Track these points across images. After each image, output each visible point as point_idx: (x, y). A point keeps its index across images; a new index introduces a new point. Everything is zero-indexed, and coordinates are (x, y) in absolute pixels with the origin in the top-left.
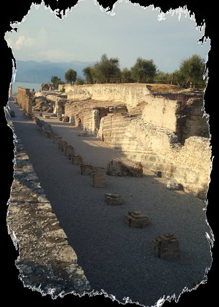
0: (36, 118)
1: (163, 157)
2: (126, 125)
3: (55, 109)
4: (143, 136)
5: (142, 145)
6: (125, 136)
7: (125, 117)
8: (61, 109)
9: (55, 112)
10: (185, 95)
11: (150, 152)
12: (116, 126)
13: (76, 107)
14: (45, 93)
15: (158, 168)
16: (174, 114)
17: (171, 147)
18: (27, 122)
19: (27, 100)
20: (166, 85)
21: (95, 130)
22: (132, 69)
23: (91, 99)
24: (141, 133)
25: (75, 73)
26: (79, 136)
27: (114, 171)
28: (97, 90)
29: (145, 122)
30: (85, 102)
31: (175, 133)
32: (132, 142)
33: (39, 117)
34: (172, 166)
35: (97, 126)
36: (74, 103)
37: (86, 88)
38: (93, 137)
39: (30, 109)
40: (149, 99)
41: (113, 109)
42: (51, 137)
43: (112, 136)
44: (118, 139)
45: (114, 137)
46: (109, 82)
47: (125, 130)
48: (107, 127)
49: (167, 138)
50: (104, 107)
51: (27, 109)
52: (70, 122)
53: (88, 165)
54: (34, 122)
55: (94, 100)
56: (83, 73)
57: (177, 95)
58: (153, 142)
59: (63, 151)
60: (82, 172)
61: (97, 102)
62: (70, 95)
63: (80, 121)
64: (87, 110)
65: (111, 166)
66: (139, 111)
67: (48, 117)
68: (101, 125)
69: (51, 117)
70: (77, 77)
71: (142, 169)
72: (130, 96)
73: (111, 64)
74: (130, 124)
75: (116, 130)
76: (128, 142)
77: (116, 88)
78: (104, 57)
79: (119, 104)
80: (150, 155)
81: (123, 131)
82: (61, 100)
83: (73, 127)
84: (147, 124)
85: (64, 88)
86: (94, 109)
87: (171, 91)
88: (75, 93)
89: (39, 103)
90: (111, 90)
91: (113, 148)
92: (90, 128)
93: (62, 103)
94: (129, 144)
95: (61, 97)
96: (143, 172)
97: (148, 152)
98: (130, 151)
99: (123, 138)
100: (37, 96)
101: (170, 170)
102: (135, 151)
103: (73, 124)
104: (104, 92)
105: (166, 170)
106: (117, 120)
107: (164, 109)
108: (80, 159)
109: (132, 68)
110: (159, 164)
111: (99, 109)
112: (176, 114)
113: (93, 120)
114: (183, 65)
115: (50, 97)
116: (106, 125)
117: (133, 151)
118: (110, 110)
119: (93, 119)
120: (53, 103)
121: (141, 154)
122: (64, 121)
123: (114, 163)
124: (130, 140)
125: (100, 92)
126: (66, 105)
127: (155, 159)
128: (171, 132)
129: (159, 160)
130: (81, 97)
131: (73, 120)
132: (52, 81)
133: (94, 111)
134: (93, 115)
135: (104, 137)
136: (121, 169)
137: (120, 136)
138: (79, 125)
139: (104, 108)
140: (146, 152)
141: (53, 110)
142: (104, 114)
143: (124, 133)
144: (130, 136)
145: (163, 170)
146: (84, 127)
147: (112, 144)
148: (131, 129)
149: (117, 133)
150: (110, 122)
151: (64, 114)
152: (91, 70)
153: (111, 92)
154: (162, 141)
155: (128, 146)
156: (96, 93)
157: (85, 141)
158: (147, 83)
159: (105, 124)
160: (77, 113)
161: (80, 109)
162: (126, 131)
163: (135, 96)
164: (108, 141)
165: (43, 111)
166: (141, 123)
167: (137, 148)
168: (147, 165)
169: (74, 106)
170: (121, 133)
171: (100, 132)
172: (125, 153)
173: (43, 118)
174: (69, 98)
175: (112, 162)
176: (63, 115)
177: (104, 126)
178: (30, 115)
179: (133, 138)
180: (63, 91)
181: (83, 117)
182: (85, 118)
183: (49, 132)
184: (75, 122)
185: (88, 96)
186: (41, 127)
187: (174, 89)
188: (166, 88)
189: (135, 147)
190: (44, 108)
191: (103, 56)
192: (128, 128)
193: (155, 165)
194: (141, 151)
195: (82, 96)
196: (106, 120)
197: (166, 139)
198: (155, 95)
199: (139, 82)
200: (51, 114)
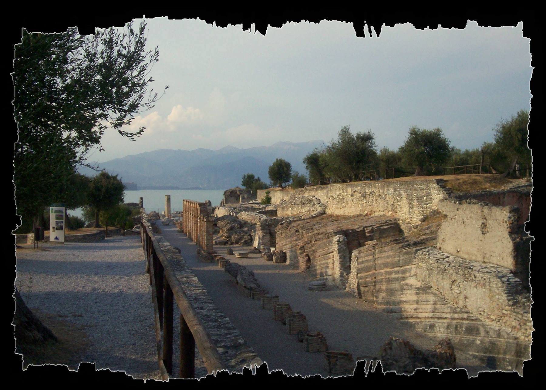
0: (223, 258)
1: (496, 326)
2: (406, 264)
3: (257, 238)
4: (446, 284)
5: (444, 301)
6: (407, 285)
7: (403, 247)
8: (268, 237)
9: (256, 244)
10: (520, 193)
11: (465, 316)
12: (386, 265)
13: (297, 231)
14: (235, 208)
15: (486, 350)
16: (506, 235)
17: (511, 303)
18: (206, 268)
19: (203, 224)
20: (474, 176)
21: (342, 275)
22: (403, 150)
23: (324, 213)
24: (441, 276)
25: (288, 166)
26: (310, 289)
27: (396, 361)
28: (335, 196)
29: (446, 254)
30: (315, 221)
31: (515, 273)
32: (423, 297)
33: (228, 257)
34: (518, 345)
35: (346, 267)
36: (293, 224)
37: (313, 193)
38: (339, 291)
39: (209, 240)
40: (448, 208)
41: (372, 231)
42: (256, 297)
43: (378, 287)
44: (391, 292)
45: (384, 287)
46: (357, 178)
47: (404, 272)
48: (367, 269)
49: (500, 285)
50: (355, 227)
51: (204, 243)
52: (288, 262)
53: (342, 352)
54: (219, 267)
55: (331, 216)
56: (305, 165)
57: (503, 193)
58: (468, 295)
59: (285, 324)
60: (331, 369)
61: (338, 218)
62: (283, 209)
63: (309, 260)
64: (321, 236)
65: (389, 351)
66: (428, 231)
67: (244, 256)
68: (354, 265)
69: (250, 255)
70: (292, 173)
71: (453, 352)
72: (405, 203)
73: (359, 143)
74: (416, 261)
75: (386, 273)
76: (415, 298)
77: (373, 189)
78: (345, 132)
79: (384, 220)
80: (466, 322)
81: (400, 275)
82: (266, 220)
83: (297, 271)
84: (451, 259)
85: (270, 195)
86: (336, 233)
87: (489, 187)
88: (293, 203)
89: (225, 229)
90: (365, 193)
91: (384, 310)
92: (330, 272)
93: (269, 226)
94: (417, 302)
95: (265, 213)
96: (457, 361)
97: (461, 316)
98: (420, 315)
99: (402, 290)
100: (219, 216)
101: (513, 353)
102: (431, 315)
103: (295, 265)
104: (350, 198)
105: (505, 353)
106: (386, 254)
107: (484, 225)
108: (323, 340)
109: (402, 148)
110: (487, 340)
111: (345, 233)
112: (511, 233)
113: (336, 256)
114: (501, 133)
115: (244, 216)
116: (363, 265)
117: (427, 315)
118: (367, 234)
119: (335, 253)
120: (252, 226)
121: (445, 321)
122: (276, 262)
123: (395, 344)
124: (417, 294)
125: (342, 201)
126: (278, 231)
127: (478, 330)
128: (505, 271)
129: (487, 332)
130: (304, 211)
131: (295, 257)
132: (244, 185)
133: (336, 238)
134: (335, 247)
135: (362, 289)
136: (409, 358)
137: (396, 285)
138: (308, 268)
139: (354, 231)
140: (456, 316)
141: (252, 240)
142: (356, 242)
143: (403, 279)
144: (418, 284)
145: (499, 353)
146: (318, 272)
147: (381, 303)
148: (418, 271)
149: (389, 281)
150: (371, 257)
151: (275, 246)
152: (320, 159)
153: (365, 197)
154: (487, 291)
155: (415, 306)
156: (335, 201)
157: (326, 300)
158: (435, 174)
159: (362, 263)
160: (301, 243)
161: (307, 236)
162: (408, 274)
163: (415, 202)
164: (370, 298)
165: (232, 244)
166: (439, 256)
167: (435, 309)
168: (461, 343)
169: (293, 231)
170: (397, 279)
171: (353, 279)
172: (411, 320)
173: (235, 258)
174: (280, 214)
175: (390, 344)
176: (272, 249)
177: (360, 266)
178: (210, 253)
179: (425, 289)
180: (268, 201)
181: (314, 252)
182: (319, 252)
183: (252, 286)
184: (298, 262)
185: (318, 208)
186: (236, 277)
187: (490, 182)
188: (475, 182)
189: (429, 307)
190: (234, 237)
191: (342, 131)
192: (413, 269)
193: (478, 342)
194: (444, 315)
195: (306, 209)
196: (362, 255)
197: (498, 288)
198: (460, 199)
199: (419, 174)
200: (248, 248)
